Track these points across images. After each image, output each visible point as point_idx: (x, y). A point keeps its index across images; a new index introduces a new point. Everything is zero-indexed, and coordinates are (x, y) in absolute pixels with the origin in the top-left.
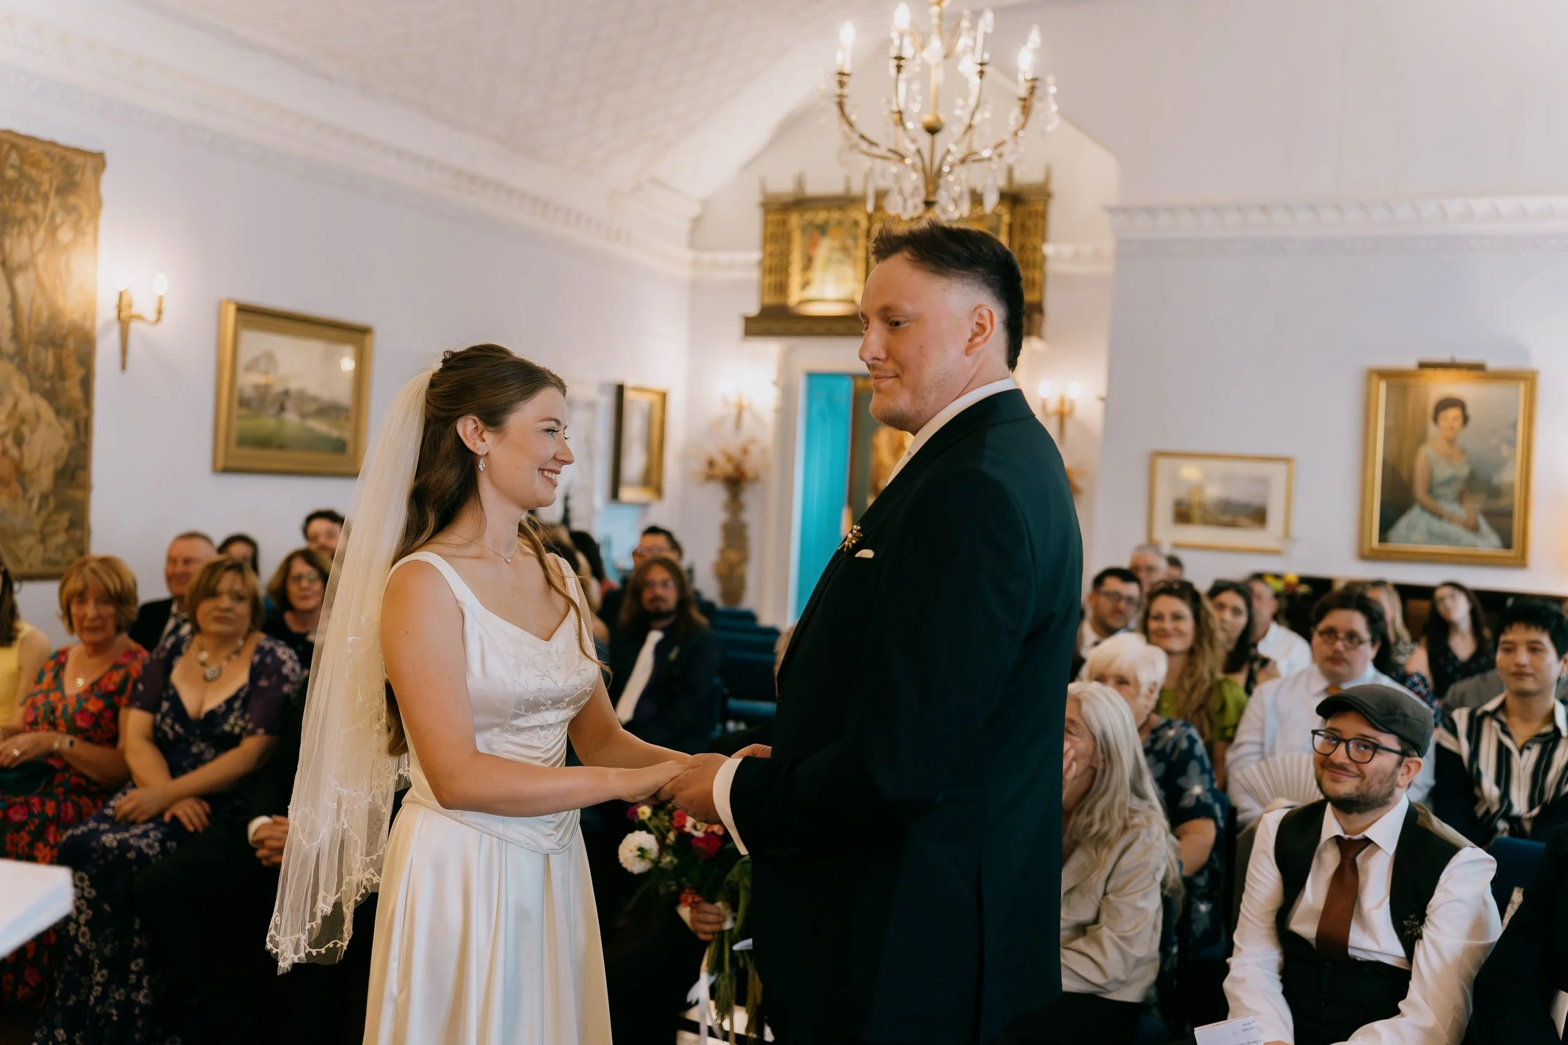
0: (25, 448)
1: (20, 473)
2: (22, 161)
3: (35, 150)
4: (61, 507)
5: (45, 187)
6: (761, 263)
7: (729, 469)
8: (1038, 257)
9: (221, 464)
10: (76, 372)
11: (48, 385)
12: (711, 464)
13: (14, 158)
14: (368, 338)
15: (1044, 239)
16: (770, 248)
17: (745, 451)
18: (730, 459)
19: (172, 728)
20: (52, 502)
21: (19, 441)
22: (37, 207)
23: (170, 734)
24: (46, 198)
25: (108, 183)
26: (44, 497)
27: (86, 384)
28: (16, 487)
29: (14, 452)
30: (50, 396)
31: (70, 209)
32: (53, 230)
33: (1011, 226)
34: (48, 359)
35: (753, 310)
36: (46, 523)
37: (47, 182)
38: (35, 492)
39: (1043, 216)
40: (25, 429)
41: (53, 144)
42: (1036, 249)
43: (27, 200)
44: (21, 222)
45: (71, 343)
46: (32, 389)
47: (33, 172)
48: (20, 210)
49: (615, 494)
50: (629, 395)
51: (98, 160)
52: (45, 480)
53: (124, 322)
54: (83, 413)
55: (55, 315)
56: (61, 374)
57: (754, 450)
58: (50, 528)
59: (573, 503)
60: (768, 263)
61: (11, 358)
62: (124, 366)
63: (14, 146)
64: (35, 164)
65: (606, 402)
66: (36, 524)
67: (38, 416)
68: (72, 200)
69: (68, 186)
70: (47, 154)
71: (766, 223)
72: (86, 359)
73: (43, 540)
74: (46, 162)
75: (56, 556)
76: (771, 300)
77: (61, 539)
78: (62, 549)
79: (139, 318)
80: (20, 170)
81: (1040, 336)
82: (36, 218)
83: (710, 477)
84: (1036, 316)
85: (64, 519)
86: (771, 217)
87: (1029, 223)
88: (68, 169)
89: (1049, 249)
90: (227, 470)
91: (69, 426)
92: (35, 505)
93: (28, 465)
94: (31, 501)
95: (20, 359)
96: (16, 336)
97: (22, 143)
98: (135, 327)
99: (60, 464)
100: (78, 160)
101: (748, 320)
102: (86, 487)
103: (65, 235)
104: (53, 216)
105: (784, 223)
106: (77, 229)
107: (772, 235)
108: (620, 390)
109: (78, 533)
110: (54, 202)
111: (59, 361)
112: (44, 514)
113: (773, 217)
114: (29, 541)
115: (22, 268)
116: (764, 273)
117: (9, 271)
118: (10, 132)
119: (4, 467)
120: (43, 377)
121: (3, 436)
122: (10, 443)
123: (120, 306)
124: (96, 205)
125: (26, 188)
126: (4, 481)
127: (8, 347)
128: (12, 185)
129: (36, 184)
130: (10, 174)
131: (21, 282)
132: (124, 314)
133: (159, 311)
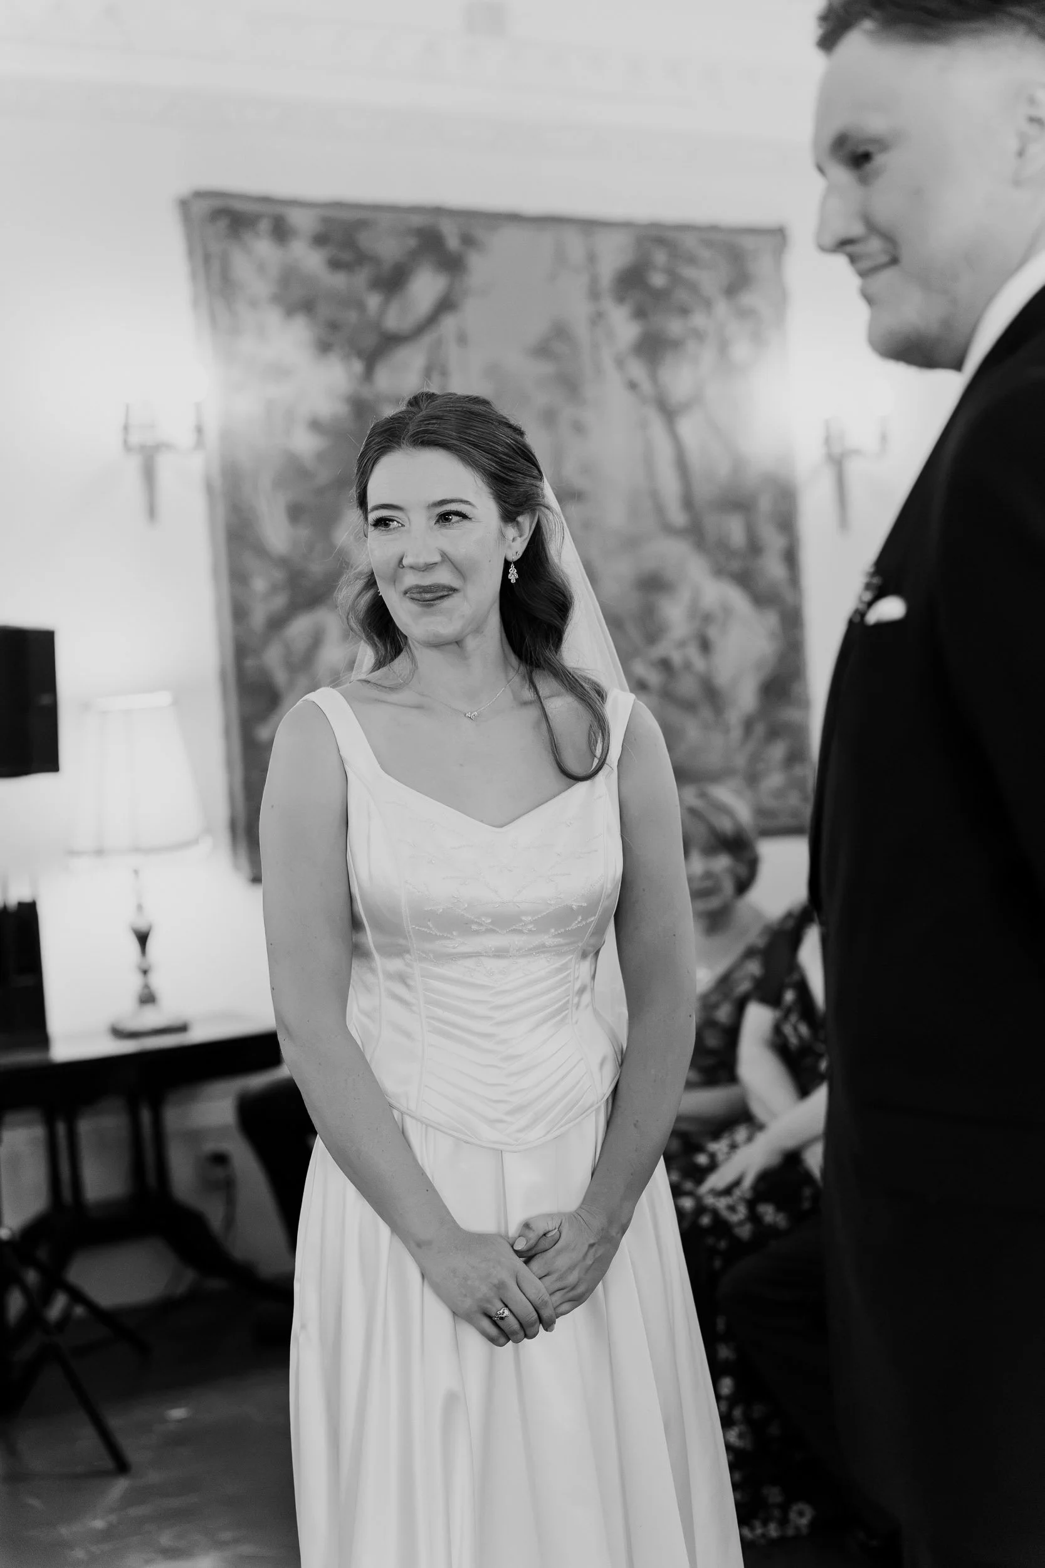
0: (716, 655)
1: (713, 695)
2: (673, 256)
3: (690, 242)
4: (774, 733)
5: (708, 289)
10: (774, 541)
11: (736, 565)
13: (660, 257)
20: (760, 729)
21: (705, 646)
22: (699, 319)
24: (708, 304)
26: (748, 725)
27: (791, 558)
28: (706, 713)
29: (700, 663)
30: (745, 579)
31: (745, 314)
32: (723, 347)
34: (735, 530)
36: (755, 758)
37: (709, 280)
38: (734, 717)
40: (713, 633)
41: (714, 228)
43: (684, 311)
44: (676, 345)
45: (765, 504)
46: (719, 572)
47: (689, 272)
48: (675, 327)
51: (777, 235)
52: (746, 698)
53: (837, 462)
54: (788, 596)
55: (738, 464)
56: (755, 548)
58: (760, 766)
61: (683, 533)
62: (845, 524)
63: (659, 242)
64: (692, 260)
66: (740, 761)
67: (727, 611)
68: (748, 299)
69: (738, 284)
70: (709, 244)
72: (787, 523)
73: (753, 780)
74: (705, 254)
75: (770, 803)
77: (776, 781)
78: (779, 794)
79: (857, 452)
80: (671, 273)
85: (778, 751)
88: (737, 257)
91: (773, 618)
92: (736, 733)
93: (722, 680)
94: (727, 730)
95: (696, 532)
96: (688, 502)
97: (674, 236)
98: (855, 468)
99: (767, 673)
100: (748, 243)
102: (803, 703)
103: (741, 351)
104: (723, 327)
106: (758, 339)
109: (799, 771)
110: (722, 307)
111: (750, 529)
112: (751, 745)
115: (687, 406)
117: (669, 412)
118: (655, 226)
119: (687, 686)
120: (731, 553)
121: (682, 644)
122: (693, 652)
123: (828, 441)
124: (781, 299)
125: (681, 295)
126: (689, 706)
127: (678, 517)
128: (660, 297)
129: (693, 288)
130: (658, 280)
131: (689, 428)
132: (837, 450)
133: (884, 438)
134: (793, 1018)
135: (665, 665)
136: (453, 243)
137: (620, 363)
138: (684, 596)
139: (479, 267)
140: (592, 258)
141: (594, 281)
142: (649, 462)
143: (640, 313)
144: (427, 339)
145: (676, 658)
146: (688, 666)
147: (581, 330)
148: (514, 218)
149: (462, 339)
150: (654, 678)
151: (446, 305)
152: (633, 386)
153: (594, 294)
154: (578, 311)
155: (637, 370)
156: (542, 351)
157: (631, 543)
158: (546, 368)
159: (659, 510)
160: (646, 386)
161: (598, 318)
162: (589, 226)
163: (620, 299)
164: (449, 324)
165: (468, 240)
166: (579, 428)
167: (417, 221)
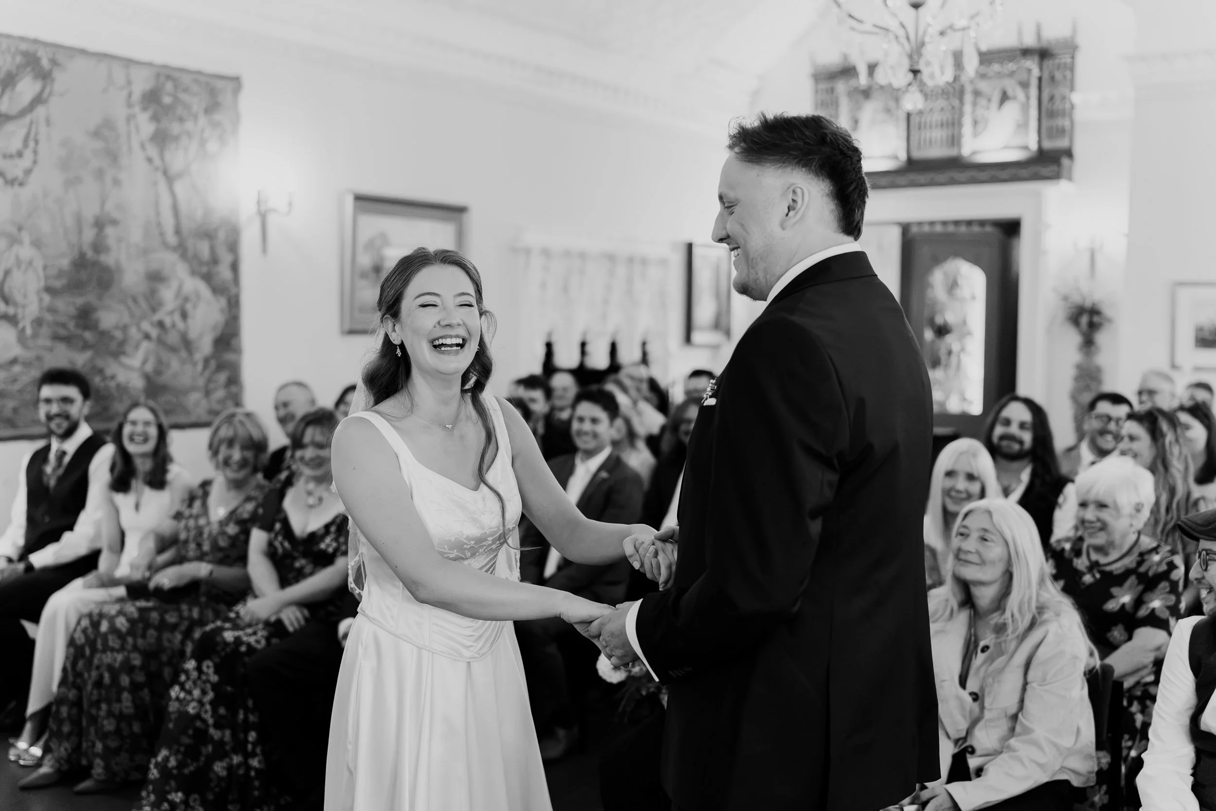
0: (190, 321)
1: (187, 344)
2: (176, 87)
3: (186, 79)
4: (220, 367)
5: (195, 108)
8: (1068, 106)
9: (347, 327)
10: (226, 258)
11: (204, 269)
13: (169, 86)
14: (465, 216)
15: (1072, 89)
19: (282, 544)
20: (213, 364)
21: (184, 315)
22: (189, 125)
23: (280, 550)
24: (196, 117)
25: (246, 101)
26: (206, 361)
27: (235, 267)
28: (184, 354)
29: (180, 325)
30: (208, 278)
31: (216, 125)
32: (203, 143)
33: (1040, 79)
34: (204, 249)
36: (209, 381)
37: (197, 103)
38: (199, 356)
39: (1071, 67)
40: (189, 307)
41: (199, 73)
42: (1063, 98)
43: (181, 120)
44: (176, 138)
45: (222, 235)
46: (193, 273)
47: (184, 97)
48: (175, 128)
49: (688, 339)
50: (696, 251)
51: (236, 81)
52: (206, 346)
53: (263, 217)
54: (233, 291)
55: (208, 211)
56: (215, 260)
58: (212, 386)
59: (650, 348)
61: (174, 249)
62: (264, 249)
63: (168, 77)
64: (186, 90)
66: (201, 382)
67: (198, 295)
68: (217, 117)
69: (212, 107)
70: (196, 81)
71: (817, 91)
72: (233, 247)
73: (207, 393)
74: (195, 88)
75: (216, 407)
77: (220, 394)
78: (222, 401)
79: (274, 210)
80: (174, 96)
81: (1070, 179)
82: (189, 135)
84: (1065, 161)
85: (222, 377)
86: (820, 85)
87: (1058, 75)
88: (213, 92)
89: (1076, 98)
90: (352, 332)
91: (223, 302)
92: (200, 367)
93: (192, 335)
94: (195, 364)
95: (181, 249)
96: (178, 232)
97: (176, 75)
98: (272, 219)
99: (218, 332)
100: (219, 84)
102: (238, 351)
103: (212, 146)
104: (203, 131)
105: (832, 90)
106: (222, 140)
107: (822, 101)
108: (690, 247)
109: (234, 389)
110: (202, 120)
111: (212, 249)
112: (207, 373)
113: (823, 86)
114: (195, 397)
115: (180, 175)
117: (170, 179)
118: (165, 67)
119: (173, 338)
120: (201, 263)
121: (171, 313)
122: (177, 318)
123: (259, 202)
124: (236, 120)
125: (180, 111)
126: (173, 349)
127: (172, 240)
128: (168, 110)
129: (187, 107)
130: (167, 100)
131: (180, 187)
132: (263, 208)
133: (290, 204)
134: (280, 538)
135: (161, 324)
136: (45, 63)
137: (143, 146)
138: (174, 284)
139: (61, 79)
140: (129, 83)
141: (130, 95)
142: (157, 205)
143: (155, 118)
144: (27, 119)
145: (168, 321)
146: (174, 325)
147: (121, 126)
148: (83, 52)
149: (48, 122)
150: (154, 332)
151: (38, 100)
152: (150, 160)
153: (130, 105)
154: (120, 112)
155: (152, 151)
156: (96, 134)
157: (145, 252)
158: (99, 145)
159: (162, 234)
160: (157, 162)
161: (130, 118)
162: (129, 62)
163: (145, 109)
164: (40, 111)
165: (54, 62)
166: (117, 182)
167: (24, 47)
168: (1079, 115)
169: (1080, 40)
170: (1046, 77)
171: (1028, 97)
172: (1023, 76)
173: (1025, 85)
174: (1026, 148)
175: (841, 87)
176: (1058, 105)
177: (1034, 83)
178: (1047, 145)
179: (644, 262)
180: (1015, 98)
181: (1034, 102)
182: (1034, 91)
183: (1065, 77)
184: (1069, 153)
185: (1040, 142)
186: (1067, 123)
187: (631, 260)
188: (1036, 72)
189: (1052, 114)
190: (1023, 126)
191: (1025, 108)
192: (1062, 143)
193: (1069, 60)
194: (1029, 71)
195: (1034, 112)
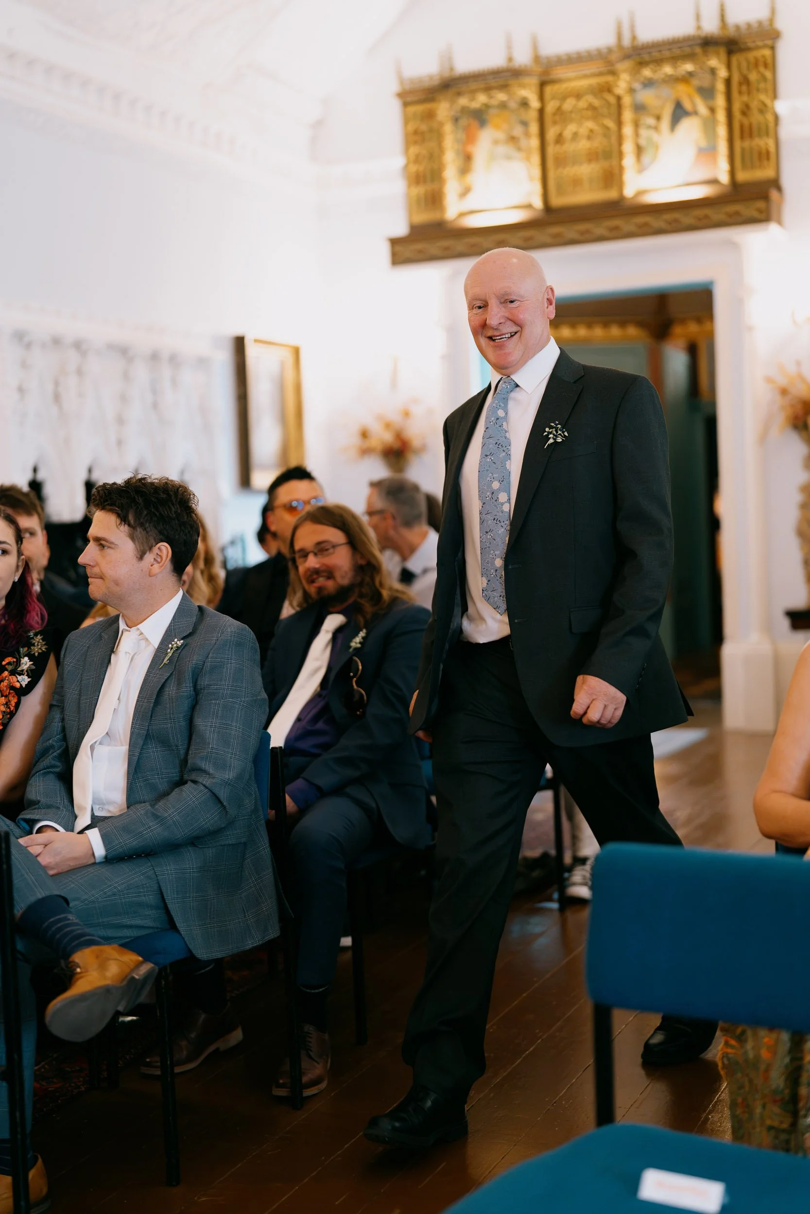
6: (406, 167)
7: (388, 438)
8: (770, 118)
12: (365, 434)
15: (775, 96)
16: (414, 150)
17: (407, 414)
18: (388, 426)
33: (728, 82)
35: (401, 229)
39: (771, 65)
42: (763, 109)
49: (244, 481)
50: (251, 350)
57: (417, 411)
60: (413, 168)
65: (224, 359)
71: (406, 120)
76: (422, 217)
81: (779, 222)
83: (365, 452)
84: (774, 194)
86: (412, 109)
87: (753, 76)
89: (781, 107)
101: (395, 242)
105: (430, 115)
107: (416, 132)
108: (239, 344)
113: (415, 110)
116: (409, 186)
168: (786, 132)
169: (780, 25)
170: (736, 78)
171: (712, 110)
172: (706, 82)
173: (707, 93)
174: (714, 182)
175: (444, 109)
176: (756, 118)
177: (720, 87)
178: (743, 176)
179: (174, 360)
180: (696, 113)
181: (721, 116)
182: (720, 101)
183: (764, 79)
184: (775, 184)
185: (732, 173)
186: (771, 143)
187: (155, 357)
188: (723, 73)
189: (748, 132)
190: (707, 152)
191: (709, 126)
192: (764, 173)
193: (767, 52)
194: (713, 71)
195: (722, 131)
